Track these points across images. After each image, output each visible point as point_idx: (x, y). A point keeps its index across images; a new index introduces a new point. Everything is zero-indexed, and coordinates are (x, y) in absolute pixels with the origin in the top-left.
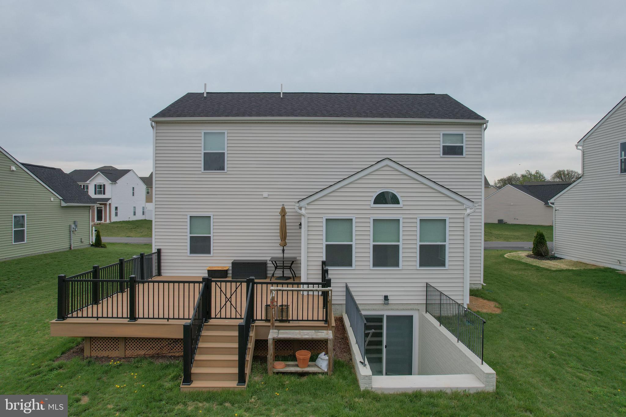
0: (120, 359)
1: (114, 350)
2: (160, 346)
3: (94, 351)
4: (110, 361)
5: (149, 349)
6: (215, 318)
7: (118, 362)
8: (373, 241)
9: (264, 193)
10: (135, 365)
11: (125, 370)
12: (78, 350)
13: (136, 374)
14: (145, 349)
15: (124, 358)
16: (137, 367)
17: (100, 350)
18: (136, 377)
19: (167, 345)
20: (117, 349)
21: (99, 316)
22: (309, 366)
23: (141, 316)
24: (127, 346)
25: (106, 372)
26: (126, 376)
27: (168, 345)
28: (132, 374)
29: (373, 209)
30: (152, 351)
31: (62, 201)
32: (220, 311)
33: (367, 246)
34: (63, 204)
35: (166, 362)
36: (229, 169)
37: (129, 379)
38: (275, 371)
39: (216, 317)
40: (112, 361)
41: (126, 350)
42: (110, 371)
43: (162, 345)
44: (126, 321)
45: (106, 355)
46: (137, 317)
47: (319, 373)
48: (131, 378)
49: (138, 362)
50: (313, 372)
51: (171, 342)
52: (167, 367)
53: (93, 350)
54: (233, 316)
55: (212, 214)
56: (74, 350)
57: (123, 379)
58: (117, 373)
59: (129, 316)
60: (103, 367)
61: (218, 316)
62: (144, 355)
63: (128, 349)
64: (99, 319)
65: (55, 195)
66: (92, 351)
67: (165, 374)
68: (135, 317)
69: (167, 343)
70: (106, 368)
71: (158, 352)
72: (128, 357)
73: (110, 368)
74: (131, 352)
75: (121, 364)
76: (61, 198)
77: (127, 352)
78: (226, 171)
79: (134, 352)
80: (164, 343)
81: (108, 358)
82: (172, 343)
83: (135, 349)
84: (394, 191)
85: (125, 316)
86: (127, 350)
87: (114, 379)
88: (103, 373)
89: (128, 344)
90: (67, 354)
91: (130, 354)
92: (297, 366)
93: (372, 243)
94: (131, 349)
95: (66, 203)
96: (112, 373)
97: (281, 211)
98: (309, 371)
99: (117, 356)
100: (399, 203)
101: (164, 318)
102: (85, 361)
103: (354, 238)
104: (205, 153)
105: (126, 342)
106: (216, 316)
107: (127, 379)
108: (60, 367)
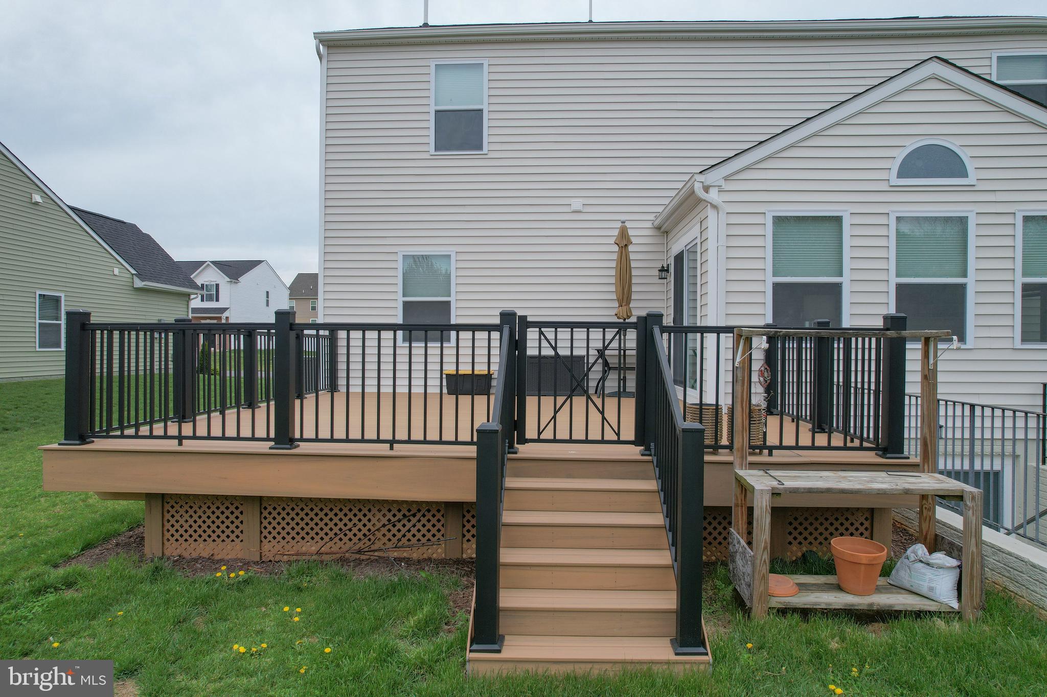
0: (246, 565)
1: (230, 539)
2: (365, 530)
3: (173, 540)
4: (217, 570)
5: (331, 539)
6: (539, 440)
7: (242, 573)
8: (898, 275)
9: (572, 201)
10: (290, 583)
11: (262, 596)
12: (132, 539)
13: (299, 610)
14: (317, 538)
15: (256, 563)
16: (300, 589)
17: (188, 538)
18: (297, 619)
19: (384, 526)
20: (238, 537)
21: (183, 434)
22: (879, 590)
23: (309, 433)
24: (265, 528)
25: (203, 602)
26: (265, 615)
27: (387, 528)
28: (286, 609)
29: (895, 189)
30: (340, 544)
31: (134, 276)
32: (554, 417)
33: (882, 287)
34: (139, 283)
35: (386, 576)
36: (493, 147)
37: (278, 626)
38: (775, 602)
39: (542, 437)
40: (224, 568)
41: (263, 539)
42: (217, 597)
43: (369, 525)
44: (264, 447)
45: (205, 554)
46: (297, 435)
47: (931, 613)
48: (284, 623)
49: (301, 573)
50: (909, 609)
51: (396, 518)
52: (393, 589)
53: (170, 538)
54: (595, 434)
55: (453, 251)
56: (121, 539)
57: (256, 624)
58: (239, 605)
59: (272, 435)
60: (197, 585)
61: (548, 434)
62: (318, 553)
63: (270, 537)
64: (184, 441)
65: (124, 266)
66: (168, 540)
67: (394, 610)
68: (290, 435)
69: (384, 521)
70: (205, 589)
71: (357, 547)
72: (270, 561)
73: (217, 590)
74: (278, 547)
75: (250, 578)
76: (134, 272)
77: (267, 546)
78: (485, 151)
79: (287, 547)
80: (374, 520)
81: (212, 563)
82: (399, 521)
83: (288, 538)
84: (953, 144)
85: (261, 432)
86: (268, 540)
87: (228, 624)
88: (195, 604)
89: (270, 523)
90: (100, 548)
91: (274, 551)
92: (839, 588)
93: (894, 280)
94: (279, 538)
95: (143, 281)
96: (220, 604)
97: (618, 234)
98: (891, 606)
99: (239, 556)
100: (965, 174)
101: (378, 441)
102: (144, 567)
103: (847, 264)
104: (437, 112)
105: (263, 516)
106: (540, 433)
107: (269, 625)
108: (69, 584)
